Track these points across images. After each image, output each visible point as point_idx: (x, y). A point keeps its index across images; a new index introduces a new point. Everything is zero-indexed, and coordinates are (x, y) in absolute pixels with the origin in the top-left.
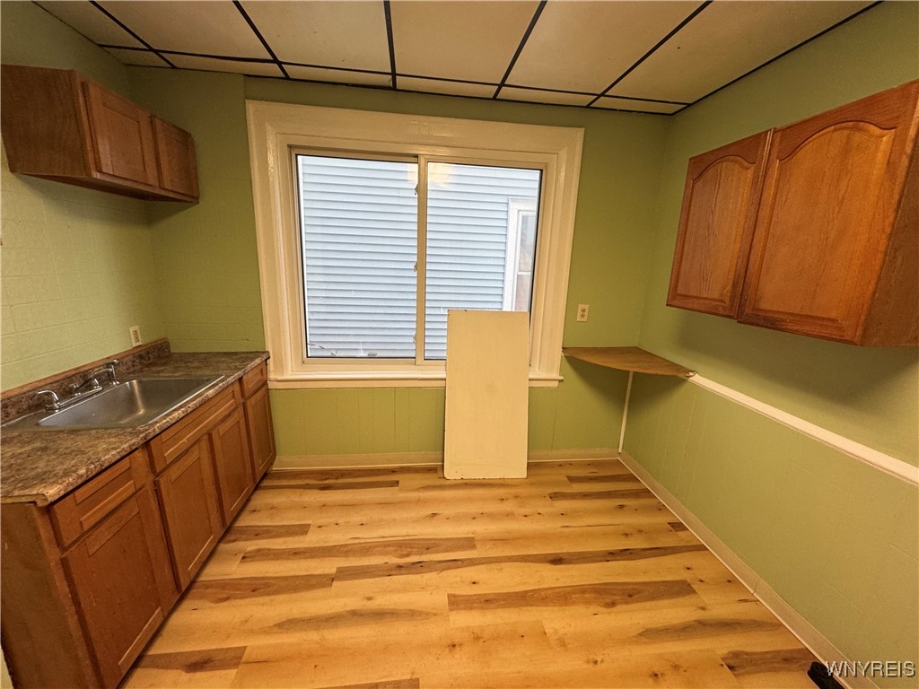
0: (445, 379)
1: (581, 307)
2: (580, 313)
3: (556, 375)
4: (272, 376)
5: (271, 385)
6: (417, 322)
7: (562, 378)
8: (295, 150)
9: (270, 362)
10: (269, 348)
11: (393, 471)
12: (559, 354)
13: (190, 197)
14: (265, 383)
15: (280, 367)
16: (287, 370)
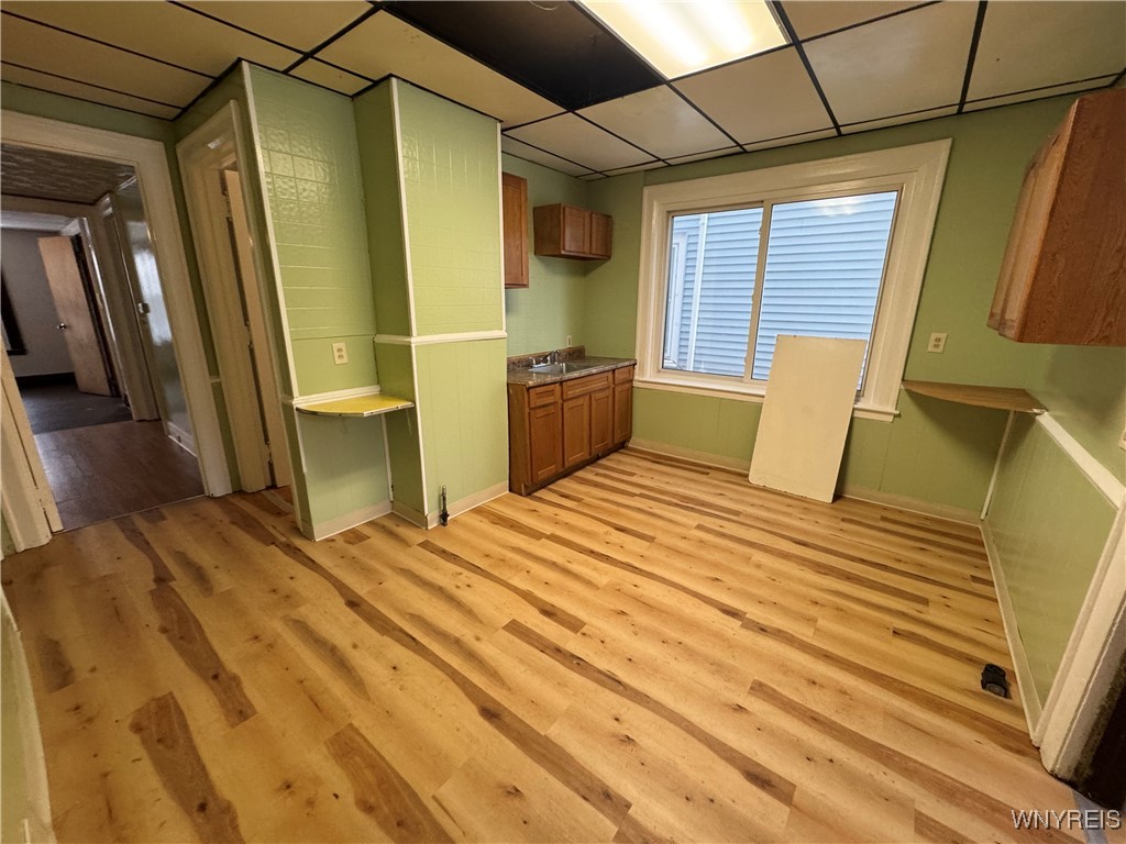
0: (763, 397)
1: (934, 336)
2: (932, 343)
3: (891, 409)
4: (636, 377)
5: (635, 384)
6: (748, 343)
7: (898, 412)
8: (671, 214)
9: (636, 367)
10: (637, 357)
11: (710, 468)
12: (897, 384)
13: (607, 256)
14: (632, 381)
15: (642, 372)
16: (646, 374)
